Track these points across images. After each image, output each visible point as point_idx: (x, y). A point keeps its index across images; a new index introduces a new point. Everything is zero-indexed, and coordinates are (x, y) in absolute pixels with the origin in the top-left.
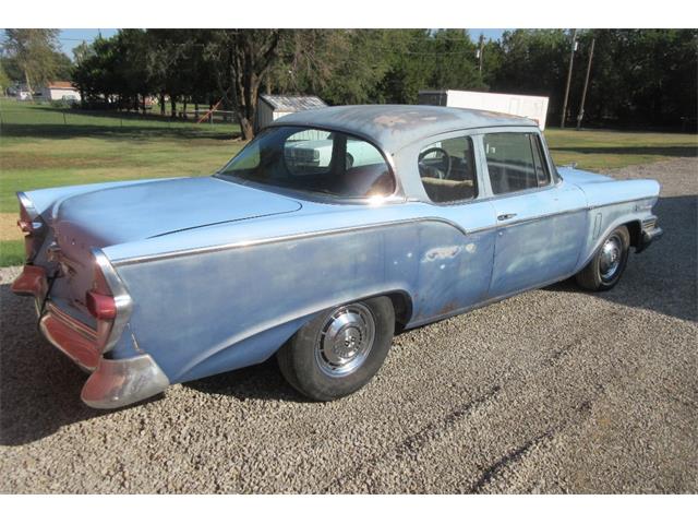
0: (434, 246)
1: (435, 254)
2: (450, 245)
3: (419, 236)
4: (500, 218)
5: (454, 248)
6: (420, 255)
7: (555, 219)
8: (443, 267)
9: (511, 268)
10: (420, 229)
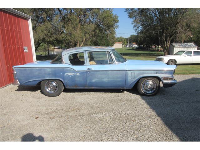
0: (68, 72)
1: (67, 74)
2: (72, 73)
3: (64, 70)
4: (88, 69)
5: (73, 74)
6: (64, 74)
7: (110, 72)
8: (70, 77)
9: (93, 81)
10: (64, 69)
